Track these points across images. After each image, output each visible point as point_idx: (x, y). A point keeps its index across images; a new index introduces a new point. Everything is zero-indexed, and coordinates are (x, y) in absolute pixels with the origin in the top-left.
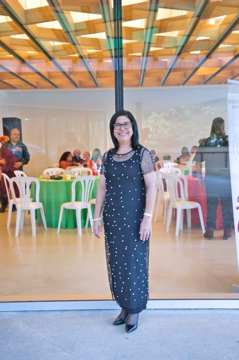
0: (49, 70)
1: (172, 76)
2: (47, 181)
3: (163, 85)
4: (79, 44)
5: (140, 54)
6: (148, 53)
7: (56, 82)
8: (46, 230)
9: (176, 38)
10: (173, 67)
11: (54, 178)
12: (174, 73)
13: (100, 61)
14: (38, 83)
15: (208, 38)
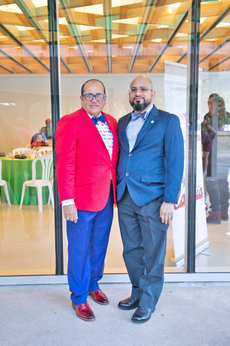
1: (138, 63)
2: (11, 160)
3: (131, 72)
5: (104, 41)
6: (111, 41)
7: (30, 67)
8: (10, 206)
10: (137, 55)
11: (19, 157)
12: (138, 60)
14: (13, 68)
15: (167, 26)
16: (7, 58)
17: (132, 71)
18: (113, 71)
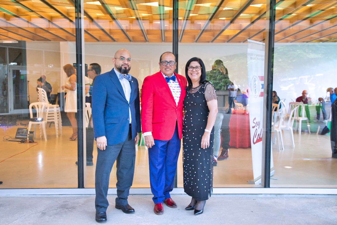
0: (111, 28)
1: (204, 35)
3: (196, 41)
4: (137, 10)
6: (187, 17)
7: (115, 37)
9: (209, 7)
10: (206, 29)
13: (151, 22)
14: (100, 37)
16: (100, 30)
17: (198, 41)
18: (182, 40)
